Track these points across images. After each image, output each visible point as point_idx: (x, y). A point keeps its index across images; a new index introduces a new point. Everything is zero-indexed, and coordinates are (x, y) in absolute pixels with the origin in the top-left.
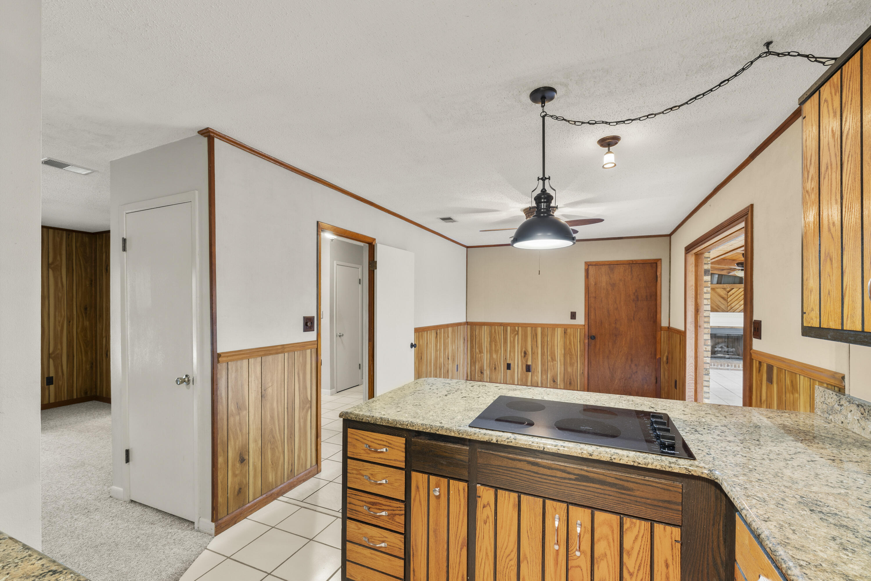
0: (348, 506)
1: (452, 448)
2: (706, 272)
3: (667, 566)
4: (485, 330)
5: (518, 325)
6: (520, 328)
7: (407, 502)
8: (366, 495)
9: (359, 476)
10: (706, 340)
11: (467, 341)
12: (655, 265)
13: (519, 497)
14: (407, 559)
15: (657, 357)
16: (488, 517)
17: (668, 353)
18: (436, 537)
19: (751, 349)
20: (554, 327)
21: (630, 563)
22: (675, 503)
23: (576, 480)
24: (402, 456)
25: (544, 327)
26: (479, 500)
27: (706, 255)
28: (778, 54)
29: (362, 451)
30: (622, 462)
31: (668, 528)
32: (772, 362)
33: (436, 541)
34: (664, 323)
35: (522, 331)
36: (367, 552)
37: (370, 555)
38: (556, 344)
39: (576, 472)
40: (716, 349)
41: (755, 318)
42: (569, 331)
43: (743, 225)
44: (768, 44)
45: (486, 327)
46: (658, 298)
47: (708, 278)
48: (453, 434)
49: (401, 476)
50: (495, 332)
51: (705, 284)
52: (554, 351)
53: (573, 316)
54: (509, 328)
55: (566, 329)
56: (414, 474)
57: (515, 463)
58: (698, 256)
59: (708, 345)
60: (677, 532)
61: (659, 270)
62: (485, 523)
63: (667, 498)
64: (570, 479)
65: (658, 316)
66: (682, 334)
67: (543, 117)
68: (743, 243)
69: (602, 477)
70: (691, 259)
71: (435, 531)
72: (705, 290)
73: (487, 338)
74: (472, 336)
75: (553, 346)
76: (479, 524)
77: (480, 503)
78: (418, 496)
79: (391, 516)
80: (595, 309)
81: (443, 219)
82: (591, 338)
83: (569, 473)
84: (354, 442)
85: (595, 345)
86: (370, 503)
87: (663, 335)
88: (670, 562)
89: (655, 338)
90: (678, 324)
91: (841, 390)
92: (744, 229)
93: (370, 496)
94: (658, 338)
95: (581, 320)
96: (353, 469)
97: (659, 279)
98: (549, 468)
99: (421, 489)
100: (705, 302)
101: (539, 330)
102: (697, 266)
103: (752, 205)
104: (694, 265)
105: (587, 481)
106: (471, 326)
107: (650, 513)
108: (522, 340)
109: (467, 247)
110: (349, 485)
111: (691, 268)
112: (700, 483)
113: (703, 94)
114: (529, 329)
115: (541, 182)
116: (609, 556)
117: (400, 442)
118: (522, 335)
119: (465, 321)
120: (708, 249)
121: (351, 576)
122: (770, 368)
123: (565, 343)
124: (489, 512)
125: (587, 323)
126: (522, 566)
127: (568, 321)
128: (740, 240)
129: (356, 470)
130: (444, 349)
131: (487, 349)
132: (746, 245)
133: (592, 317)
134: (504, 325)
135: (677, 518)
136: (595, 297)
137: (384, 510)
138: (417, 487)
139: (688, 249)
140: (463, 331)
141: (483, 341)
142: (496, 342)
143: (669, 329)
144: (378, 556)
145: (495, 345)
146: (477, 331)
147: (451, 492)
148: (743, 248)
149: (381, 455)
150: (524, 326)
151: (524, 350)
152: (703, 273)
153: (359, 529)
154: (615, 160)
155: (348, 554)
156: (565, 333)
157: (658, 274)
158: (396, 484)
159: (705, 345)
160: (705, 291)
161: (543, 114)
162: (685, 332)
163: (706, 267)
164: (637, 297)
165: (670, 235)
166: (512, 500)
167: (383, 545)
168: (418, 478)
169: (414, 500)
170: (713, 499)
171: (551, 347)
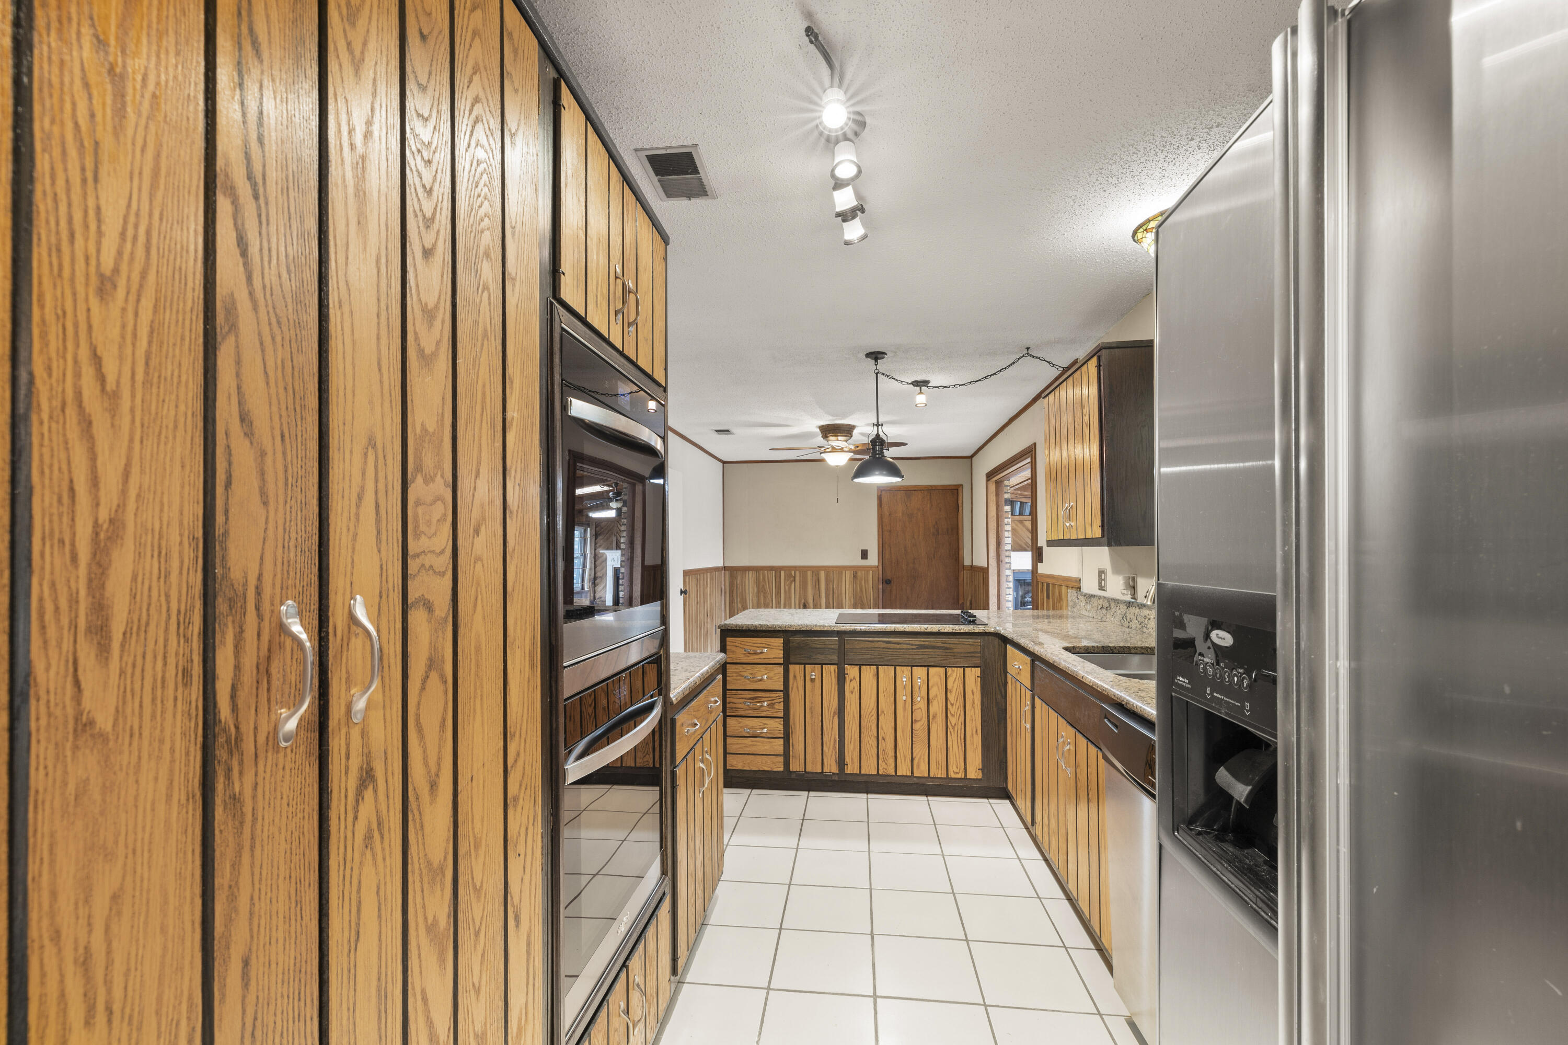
0: (728, 705)
1: (824, 640)
2: (1007, 502)
3: (973, 694)
4: (750, 577)
5: (795, 568)
6: (797, 573)
7: (786, 691)
8: (747, 692)
9: (738, 678)
10: (1007, 576)
11: (725, 593)
12: (956, 491)
13: (877, 669)
14: (786, 737)
15: (960, 602)
16: (854, 688)
17: (972, 597)
18: (812, 713)
19: (1037, 572)
20: (841, 569)
21: (951, 697)
22: (977, 653)
23: (917, 648)
24: (780, 653)
25: (828, 570)
26: (847, 676)
27: (1006, 483)
28: (1033, 357)
29: (742, 656)
30: (946, 631)
31: (973, 669)
32: (1049, 580)
33: (812, 716)
34: (967, 562)
35: (800, 577)
36: (748, 741)
37: (751, 743)
38: (844, 592)
39: (917, 643)
40: (1026, 599)
41: (1039, 545)
42: (859, 574)
43: (1029, 460)
44: (1028, 349)
45: (751, 572)
46: (960, 532)
47: (1008, 508)
48: (825, 629)
49: (780, 670)
50: (764, 578)
51: (1005, 515)
52: (842, 600)
53: (864, 555)
54: (782, 573)
55: (855, 571)
56: (792, 667)
57: (873, 644)
58: (999, 483)
59: (1010, 582)
60: (978, 670)
61: (960, 498)
62: (852, 693)
63: (972, 650)
64: (913, 649)
65: (960, 553)
66: (985, 571)
67: (877, 374)
68: (1029, 476)
69: (933, 644)
70: (992, 487)
71: (811, 709)
72: (1006, 520)
73: (753, 588)
74: (731, 586)
75: (840, 594)
76: (847, 694)
77: (848, 678)
78: (795, 684)
79: (771, 706)
80: (890, 546)
81: (718, 431)
82: (886, 582)
83: (912, 645)
84: (734, 649)
85: (891, 591)
86: (750, 699)
87: (965, 576)
88: (974, 691)
89: (957, 578)
90: (980, 561)
91: (1079, 589)
92: (1030, 465)
93: (750, 692)
94: (961, 579)
95: (873, 560)
96: (733, 673)
97: (960, 509)
98: (898, 644)
99: (798, 678)
100: (1007, 534)
101: (822, 574)
102: (997, 495)
103: (1035, 443)
104: (994, 494)
105: (924, 648)
106: (731, 572)
107: (963, 663)
108: (800, 588)
109: (724, 462)
110: (728, 687)
111: (993, 498)
112: (991, 638)
113: (991, 376)
114: (809, 573)
115: (876, 427)
116: (939, 696)
117: (779, 642)
118: (800, 582)
119: (721, 565)
120: (1007, 477)
121: (732, 766)
122: (1048, 585)
123: (855, 591)
124: (855, 684)
125: (881, 564)
126: (880, 718)
127: (859, 562)
128: (1027, 473)
129: (736, 672)
130: (704, 602)
131: (753, 603)
132: (1031, 478)
133: (887, 556)
134: (777, 570)
135: (978, 661)
136: (890, 531)
137: (764, 701)
138: (795, 677)
139: (989, 476)
140: (721, 580)
141: (747, 591)
142: (765, 593)
143: (972, 568)
144: (759, 742)
145: (765, 597)
146: (739, 578)
147: (824, 675)
148: (1030, 481)
149: (760, 656)
150: (803, 570)
151: (803, 601)
152: (1003, 503)
153: (740, 723)
154: (927, 401)
155: (728, 747)
156: (855, 577)
157: (960, 502)
158: (775, 678)
159: (1007, 581)
160: (1006, 522)
161: (877, 371)
162: (988, 568)
163: (1007, 496)
164: (937, 531)
165: (971, 457)
166: (872, 671)
167: (765, 730)
168: (795, 669)
169: (792, 688)
170: (997, 646)
171: (838, 596)
